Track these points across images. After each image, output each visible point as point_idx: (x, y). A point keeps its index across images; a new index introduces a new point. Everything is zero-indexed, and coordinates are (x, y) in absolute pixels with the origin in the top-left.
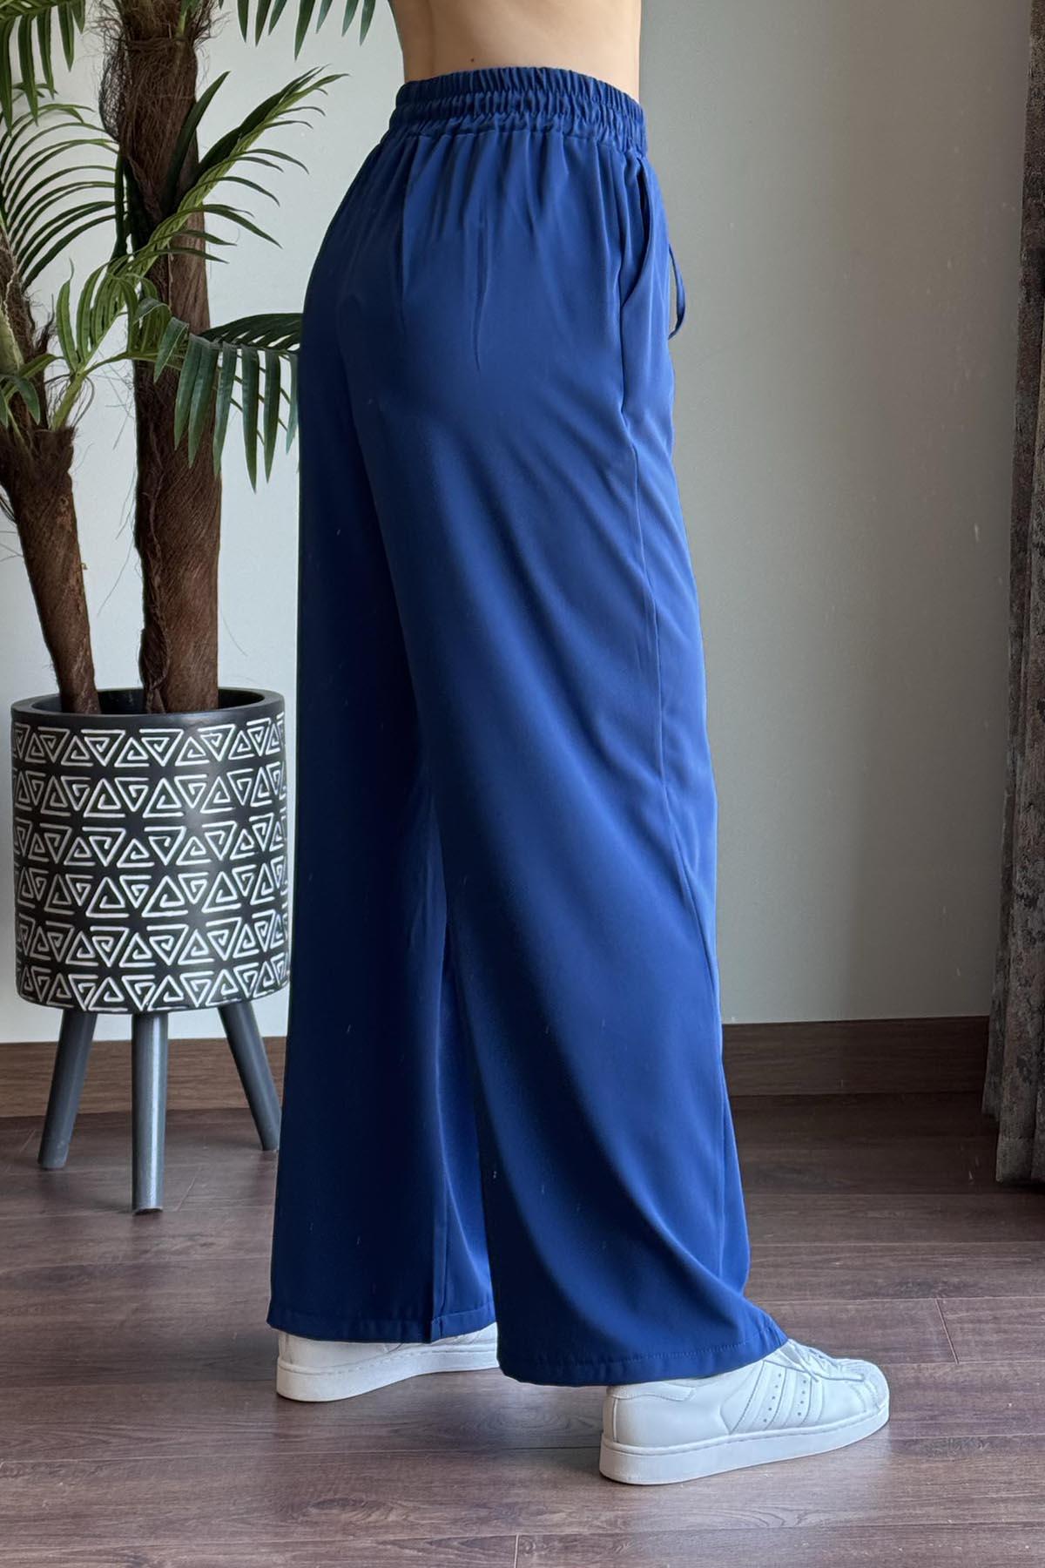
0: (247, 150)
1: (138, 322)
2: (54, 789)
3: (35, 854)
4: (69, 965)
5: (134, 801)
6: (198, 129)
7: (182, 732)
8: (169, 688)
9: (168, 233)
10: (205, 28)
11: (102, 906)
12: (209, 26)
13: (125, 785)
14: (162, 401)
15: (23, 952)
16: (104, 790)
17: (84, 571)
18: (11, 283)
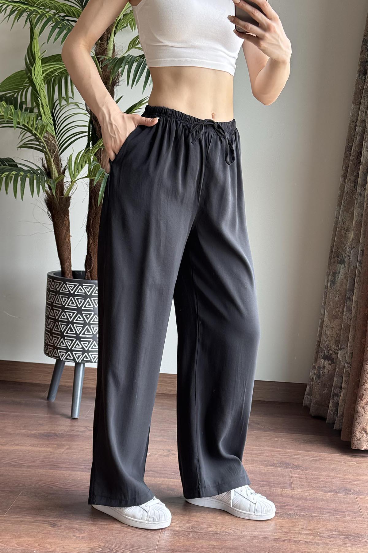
1: (91, 168)
2: (57, 298)
3: (51, 316)
4: (58, 347)
5: (80, 304)
7: (94, 286)
8: (92, 272)
10: (117, 83)
11: (68, 332)
12: (118, 82)
13: (78, 299)
14: (96, 191)
15: (46, 342)
16: (71, 300)
17: (71, 237)
18: (55, 153)
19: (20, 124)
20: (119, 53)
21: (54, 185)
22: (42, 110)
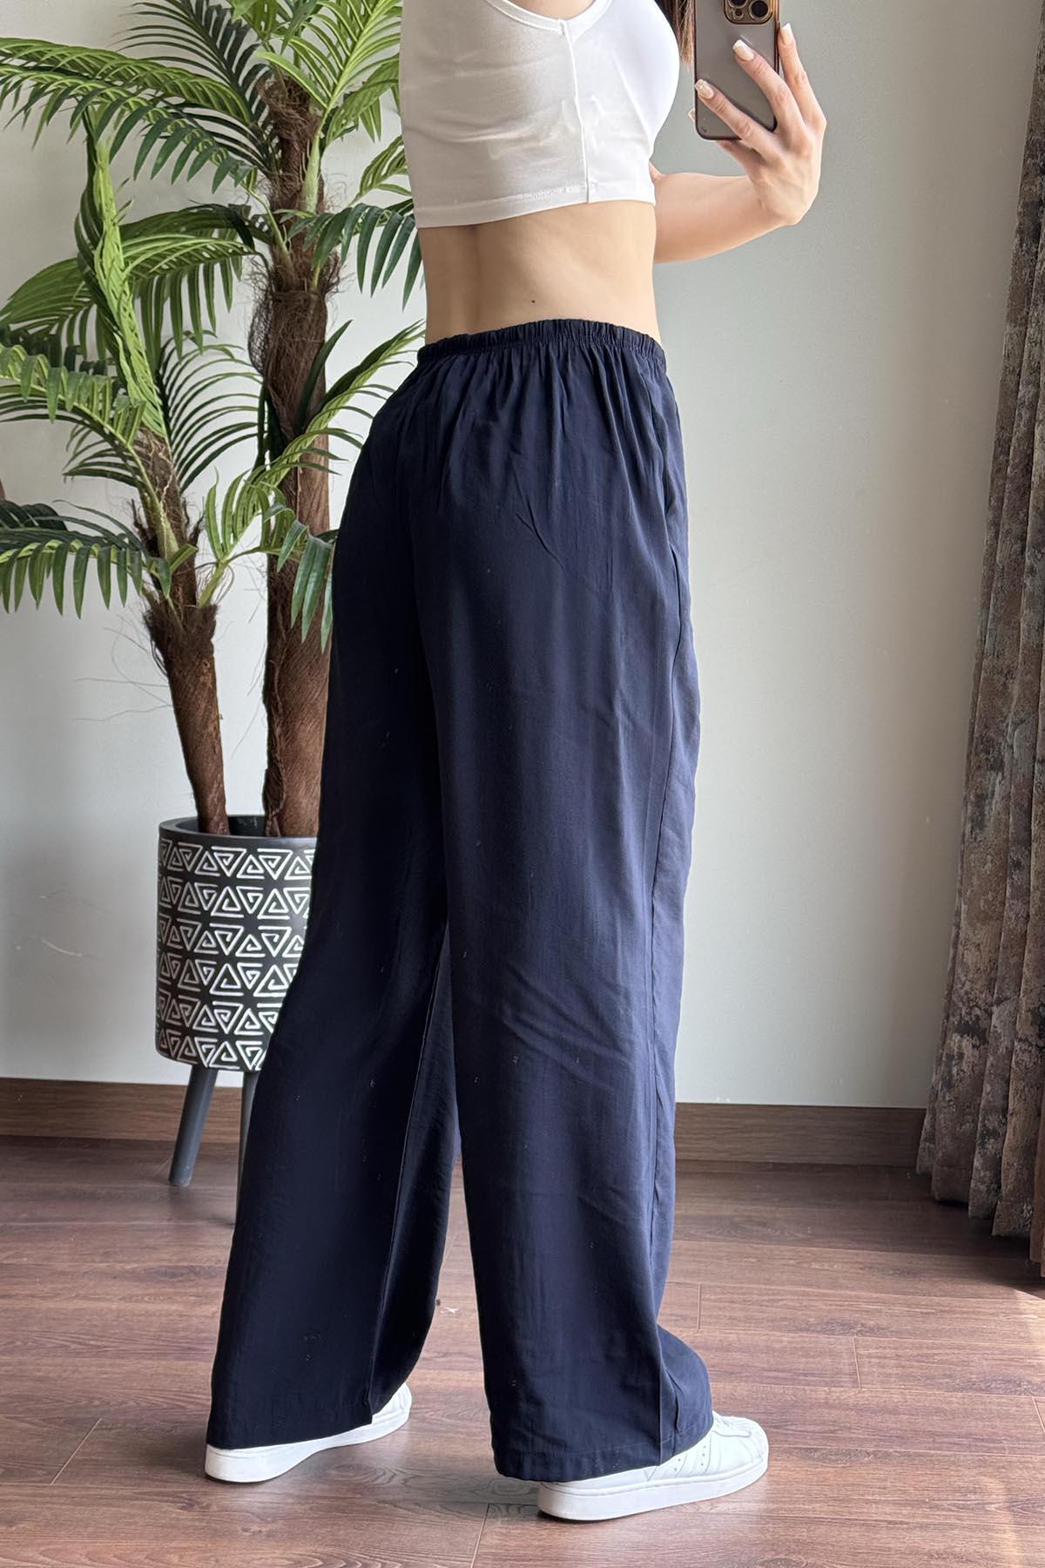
0: (366, 384)
1: (269, 520)
2: (189, 892)
3: (172, 942)
4: (196, 1030)
5: (251, 905)
6: (328, 365)
7: (291, 853)
8: (285, 817)
9: (297, 450)
10: (333, 284)
11: (223, 986)
12: (337, 283)
13: (245, 892)
15: (161, 1019)
16: (228, 895)
17: (221, 721)
18: (168, 486)
19: (67, 407)
20: (336, 201)
21: (168, 573)
22: (128, 368)
